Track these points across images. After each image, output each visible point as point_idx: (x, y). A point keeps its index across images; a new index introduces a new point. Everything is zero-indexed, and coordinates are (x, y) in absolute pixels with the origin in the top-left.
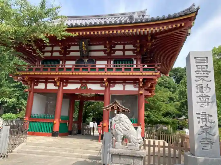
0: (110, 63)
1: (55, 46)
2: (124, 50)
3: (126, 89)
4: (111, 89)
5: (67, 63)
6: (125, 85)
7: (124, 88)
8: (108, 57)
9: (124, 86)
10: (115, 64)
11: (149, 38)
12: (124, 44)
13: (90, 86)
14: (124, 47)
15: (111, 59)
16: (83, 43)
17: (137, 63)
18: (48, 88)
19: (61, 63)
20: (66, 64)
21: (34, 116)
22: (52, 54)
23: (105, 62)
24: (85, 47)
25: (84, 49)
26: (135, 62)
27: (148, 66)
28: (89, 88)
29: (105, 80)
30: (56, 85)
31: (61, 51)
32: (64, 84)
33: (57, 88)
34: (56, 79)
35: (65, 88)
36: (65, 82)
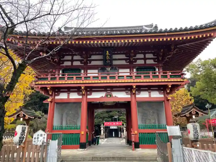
0: (133, 71)
1: (75, 55)
2: (145, 59)
3: (152, 96)
4: (137, 96)
6: (150, 92)
7: (150, 95)
8: (130, 65)
10: (137, 71)
11: (173, 47)
12: (144, 54)
13: (115, 94)
14: (145, 56)
15: (133, 67)
16: (107, 51)
17: (159, 70)
18: (70, 97)
19: (82, 71)
20: (88, 72)
22: (72, 64)
23: (128, 70)
24: (109, 56)
25: (108, 58)
26: (157, 70)
27: (172, 73)
28: (114, 96)
29: (134, 87)
30: (79, 95)
31: (83, 60)
32: (88, 93)
33: (81, 97)
34: (83, 88)
35: (89, 97)
36: (88, 91)
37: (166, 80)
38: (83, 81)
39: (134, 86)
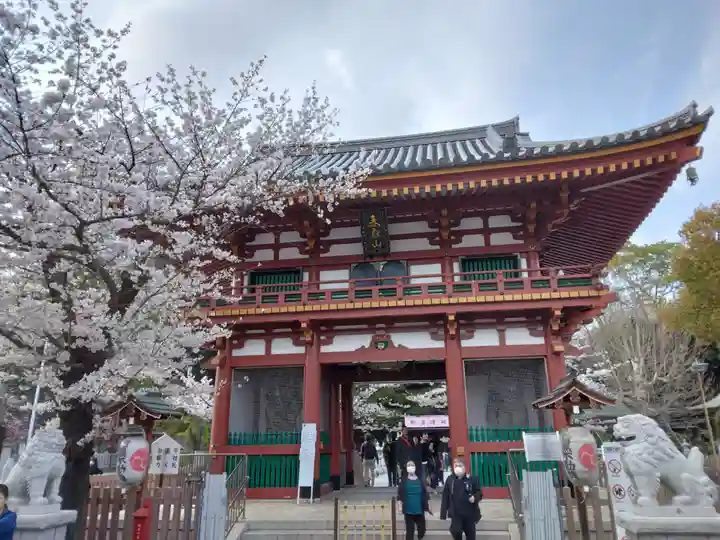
0: (452, 270)
1: (286, 229)
2: (486, 231)
3: (509, 342)
4: (465, 343)
5: (325, 275)
6: (503, 331)
7: (502, 339)
8: (443, 251)
9: (501, 333)
10: (464, 271)
12: (485, 216)
13: (399, 339)
14: (486, 223)
15: (454, 258)
16: (373, 217)
17: (529, 265)
18: (274, 351)
19: (306, 276)
20: (322, 279)
21: (235, 440)
22: (276, 255)
23: (436, 268)
24: (377, 228)
25: (375, 234)
26: (524, 264)
27: (565, 271)
28: (396, 345)
29: (452, 318)
30: (297, 343)
31: (305, 244)
32: (322, 338)
33: (301, 350)
34: (304, 325)
35: (324, 349)
36: (323, 333)
37: (546, 295)
38: (304, 305)
39: (451, 314)
